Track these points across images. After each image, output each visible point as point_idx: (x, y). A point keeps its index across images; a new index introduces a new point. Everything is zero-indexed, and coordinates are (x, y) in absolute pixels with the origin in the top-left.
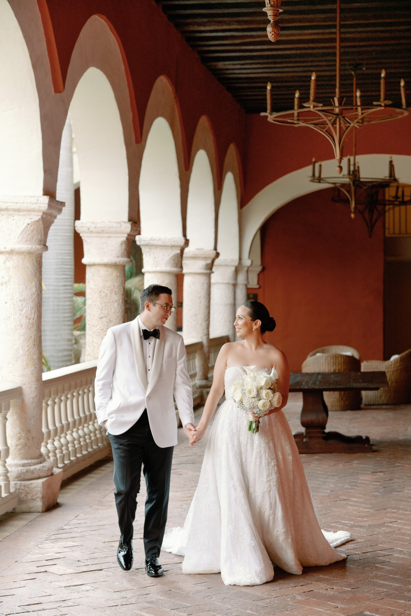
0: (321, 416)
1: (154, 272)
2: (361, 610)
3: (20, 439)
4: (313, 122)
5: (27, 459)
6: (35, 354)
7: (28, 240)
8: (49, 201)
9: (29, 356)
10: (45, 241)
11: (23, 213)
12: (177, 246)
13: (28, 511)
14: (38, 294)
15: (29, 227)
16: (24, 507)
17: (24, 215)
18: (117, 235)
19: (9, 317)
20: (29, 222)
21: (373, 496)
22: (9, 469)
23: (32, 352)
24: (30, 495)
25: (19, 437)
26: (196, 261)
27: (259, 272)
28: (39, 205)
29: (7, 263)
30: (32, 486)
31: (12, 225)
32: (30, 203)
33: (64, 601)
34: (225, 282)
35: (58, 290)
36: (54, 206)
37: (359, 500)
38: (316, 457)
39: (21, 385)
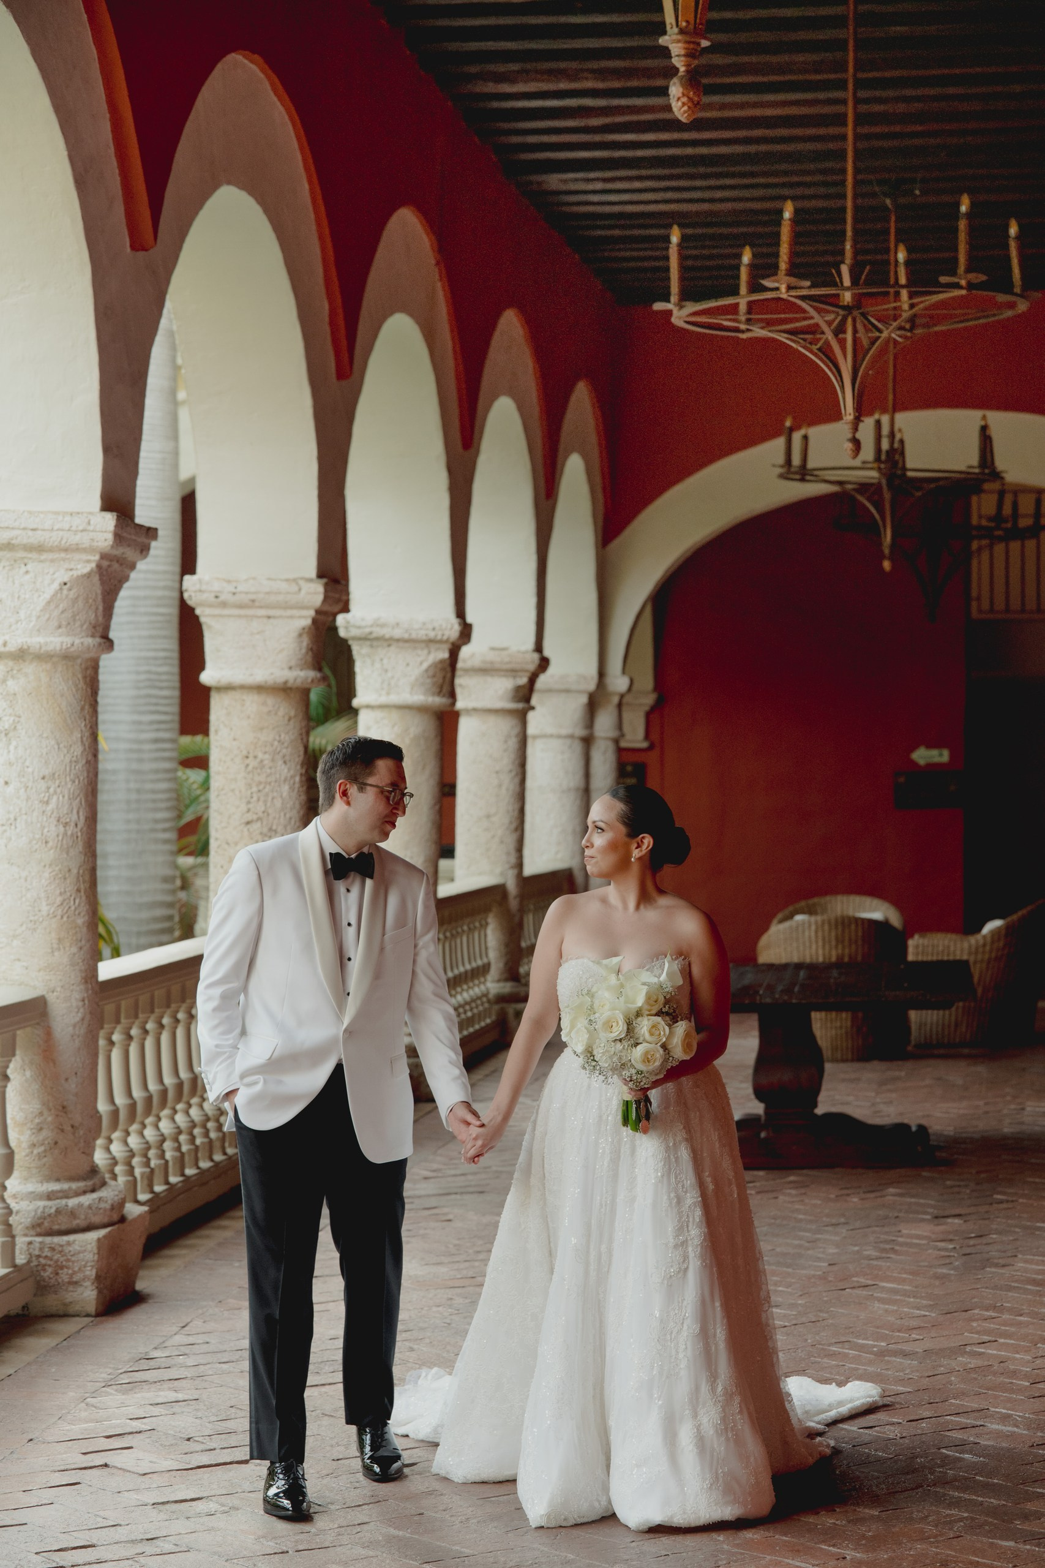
0: (806, 1073)
1: (382, 707)
4: (785, 327)
5: (58, 1180)
6: (79, 914)
7: (64, 623)
8: (116, 526)
9: (65, 919)
10: (107, 628)
11: (50, 556)
12: (441, 642)
13: (62, 1312)
14: (88, 762)
15: (65, 592)
16: (51, 1302)
17: (52, 561)
18: (289, 612)
19: (15, 819)
20: (66, 580)
21: (937, 1277)
22: (13, 1205)
23: (73, 908)
24: (65, 1271)
26: (489, 679)
27: (647, 708)
28: (91, 534)
29: (10, 683)
30: (71, 1249)
31: (22, 585)
32: (69, 530)
33: (152, 1539)
34: (564, 732)
35: (140, 751)
36: (129, 536)
37: (900, 1287)
38: (792, 1178)
39: (44, 993)
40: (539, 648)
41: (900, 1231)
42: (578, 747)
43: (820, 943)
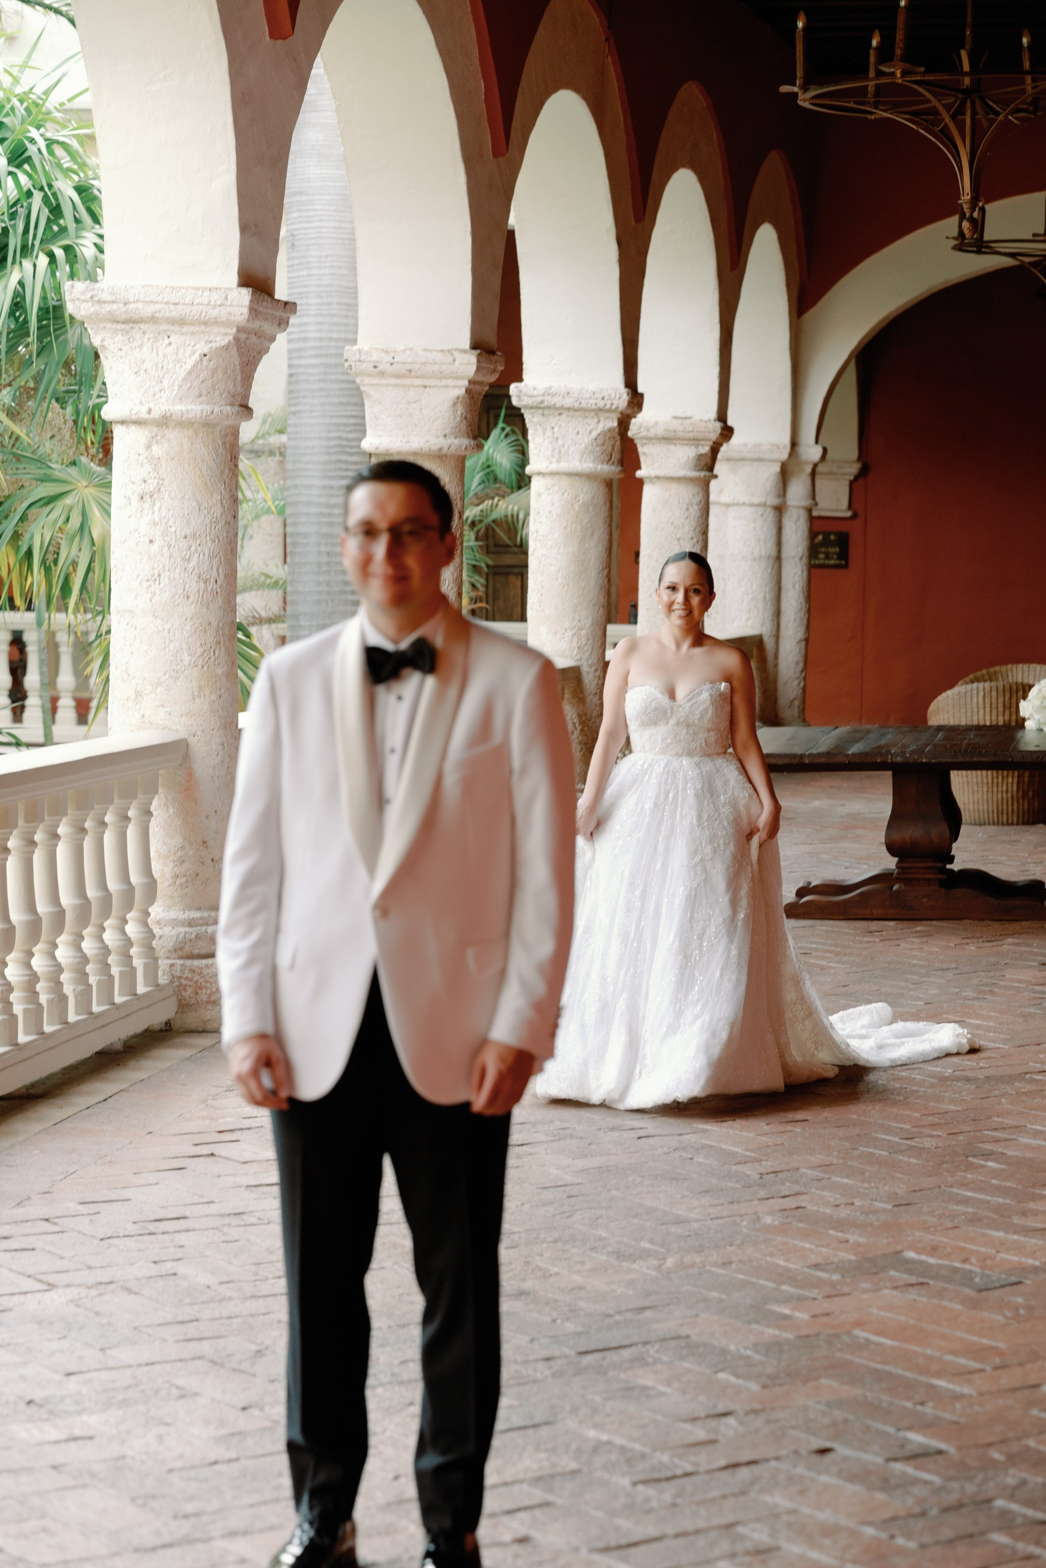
0: (938, 830)
1: (552, 474)
2: (899, 1248)
3: (183, 862)
4: (908, 109)
5: (199, 909)
6: (219, 664)
7: (204, 392)
8: (251, 302)
9: (205, 668)
10: (246, 396)
11: (192, 329)
12: (609, 411)
13: (201, 1030)
14: (227, 523)
15: (205, 363)
16: (191, 1019)
17: (193, 333)
18: (444, 382)
19: (159, 575)
20: (205, 351)
21: (1022, 1015)
22: (156, 930)
23: (213, 659)
24: (204, 991)
25: (180, 857)
26: (672, 448)
27: (852, 478)
28: (228, 308)
29: (155, 448)
30: (209, 971)
31: (165, 356)
32: (208, 304)
33: (239, 1214)
34: (756, 500)
35: (330, 515)
36: (265, 310)
37: (985, 1023)
38: (919, 928)
39: (186, 737)
40: (722, 416)
41: (1004, 976)
42: (770, 515)
43: (988, 709)
